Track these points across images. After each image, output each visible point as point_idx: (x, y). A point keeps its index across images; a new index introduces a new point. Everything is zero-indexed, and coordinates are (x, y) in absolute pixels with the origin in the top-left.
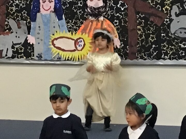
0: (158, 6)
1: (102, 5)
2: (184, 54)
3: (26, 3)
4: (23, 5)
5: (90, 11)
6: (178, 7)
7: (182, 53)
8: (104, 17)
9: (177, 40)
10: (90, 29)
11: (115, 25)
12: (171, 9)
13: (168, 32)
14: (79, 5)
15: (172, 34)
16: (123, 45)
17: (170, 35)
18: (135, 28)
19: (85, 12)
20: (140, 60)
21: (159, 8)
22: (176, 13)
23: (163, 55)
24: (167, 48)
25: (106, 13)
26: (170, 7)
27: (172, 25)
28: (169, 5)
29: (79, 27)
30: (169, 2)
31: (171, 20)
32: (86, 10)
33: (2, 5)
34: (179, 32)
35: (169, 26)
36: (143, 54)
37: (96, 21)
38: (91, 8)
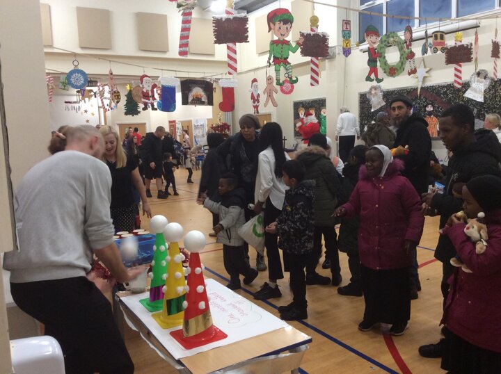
1: (433, 110)
25: (434, 113)
38: (428, 111)
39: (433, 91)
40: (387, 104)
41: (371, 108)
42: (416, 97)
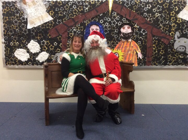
0: (167, 32)
1: (131, 32)
2: (181, 62)
3: (81, 31)
4: (79, 32)
5: (122, 36)
6: (179, 32)
7: (180, 61)
8: (132, 39)
9: (178, 53)
10: (123, 47)
11: (138, 44)
12: (175, 34)
13: (172, 49)
14: (115, 32)
15: (174, 50)
16: (143, 57)
17: (173, 50)
18: (151, 46)
19: (119, 36)
20: (154, 66)
21: (167, 33)
22: (178, 36)
23: (168, 63)
24: (171, 58)
25: (133, 37)
26: (174, 32)
27: (175, 44)
28: (174, 31)
29: (115, 46)
30: (174, 29)
31: (175, 41)
32: (120, 35)
33: (65, 32)
34: (179, 48)
35: (173, 45)
36: (156, 62)
37: (126, 42)
38: (123, 34)
39: (131, 7)
40: (55, 20)
41: (26, 23)
42: (106, 14)
